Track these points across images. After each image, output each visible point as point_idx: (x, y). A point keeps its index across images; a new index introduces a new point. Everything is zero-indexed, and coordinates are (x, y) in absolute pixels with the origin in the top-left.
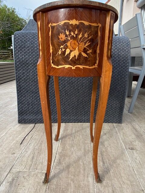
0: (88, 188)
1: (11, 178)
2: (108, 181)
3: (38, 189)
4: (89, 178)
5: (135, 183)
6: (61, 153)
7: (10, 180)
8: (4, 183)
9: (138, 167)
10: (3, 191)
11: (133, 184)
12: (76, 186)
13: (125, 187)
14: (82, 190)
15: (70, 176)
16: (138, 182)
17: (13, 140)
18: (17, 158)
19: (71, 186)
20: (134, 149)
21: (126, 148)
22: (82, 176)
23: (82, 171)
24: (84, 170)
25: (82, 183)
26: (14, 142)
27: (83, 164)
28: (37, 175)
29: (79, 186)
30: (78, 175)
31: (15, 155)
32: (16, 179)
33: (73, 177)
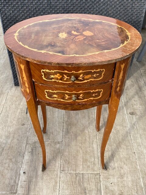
0: (93, 153)
1: (30, 149)
2: (109, 147)
3: (55, 156)
4: (94, 145)
5: (129, 148)
6: (67, 121)
7: (30, 150)
8: (26, 153)
9: (135, 133)
10: (28, 159)
11: (128, 148)
12: (83, 152)
13: (122, 151)
14: (89, 155)
15: (78, 144)
16: (132, 146)
17: (17, 108)
18: (28, 129)
19: (80, 152)
20: (134, 114)
21: (127, 114)
22: (88, 143)
23: (88, 139)
24: (89, 138)
25: (88, 149)
26: (19, 110)
27: (88, 132)
28: (51, 145)
29: (86, 152)
30: (84, 143)
31: (26, 126)
32: (34, 149)
33: (80, 145)
